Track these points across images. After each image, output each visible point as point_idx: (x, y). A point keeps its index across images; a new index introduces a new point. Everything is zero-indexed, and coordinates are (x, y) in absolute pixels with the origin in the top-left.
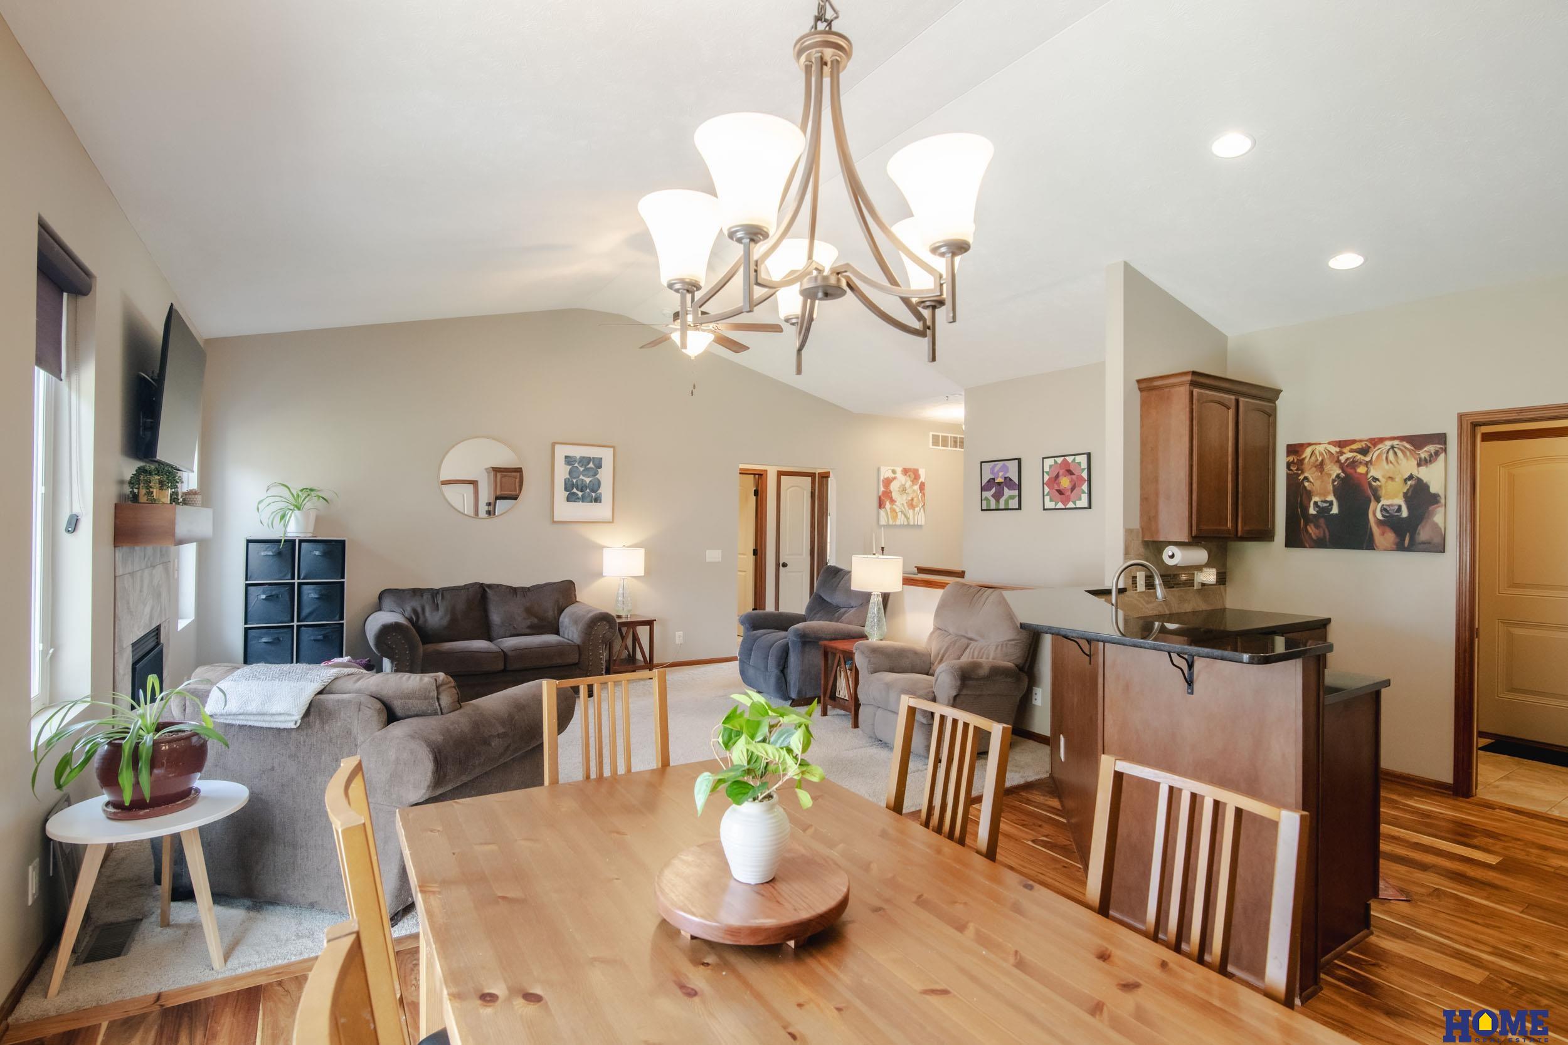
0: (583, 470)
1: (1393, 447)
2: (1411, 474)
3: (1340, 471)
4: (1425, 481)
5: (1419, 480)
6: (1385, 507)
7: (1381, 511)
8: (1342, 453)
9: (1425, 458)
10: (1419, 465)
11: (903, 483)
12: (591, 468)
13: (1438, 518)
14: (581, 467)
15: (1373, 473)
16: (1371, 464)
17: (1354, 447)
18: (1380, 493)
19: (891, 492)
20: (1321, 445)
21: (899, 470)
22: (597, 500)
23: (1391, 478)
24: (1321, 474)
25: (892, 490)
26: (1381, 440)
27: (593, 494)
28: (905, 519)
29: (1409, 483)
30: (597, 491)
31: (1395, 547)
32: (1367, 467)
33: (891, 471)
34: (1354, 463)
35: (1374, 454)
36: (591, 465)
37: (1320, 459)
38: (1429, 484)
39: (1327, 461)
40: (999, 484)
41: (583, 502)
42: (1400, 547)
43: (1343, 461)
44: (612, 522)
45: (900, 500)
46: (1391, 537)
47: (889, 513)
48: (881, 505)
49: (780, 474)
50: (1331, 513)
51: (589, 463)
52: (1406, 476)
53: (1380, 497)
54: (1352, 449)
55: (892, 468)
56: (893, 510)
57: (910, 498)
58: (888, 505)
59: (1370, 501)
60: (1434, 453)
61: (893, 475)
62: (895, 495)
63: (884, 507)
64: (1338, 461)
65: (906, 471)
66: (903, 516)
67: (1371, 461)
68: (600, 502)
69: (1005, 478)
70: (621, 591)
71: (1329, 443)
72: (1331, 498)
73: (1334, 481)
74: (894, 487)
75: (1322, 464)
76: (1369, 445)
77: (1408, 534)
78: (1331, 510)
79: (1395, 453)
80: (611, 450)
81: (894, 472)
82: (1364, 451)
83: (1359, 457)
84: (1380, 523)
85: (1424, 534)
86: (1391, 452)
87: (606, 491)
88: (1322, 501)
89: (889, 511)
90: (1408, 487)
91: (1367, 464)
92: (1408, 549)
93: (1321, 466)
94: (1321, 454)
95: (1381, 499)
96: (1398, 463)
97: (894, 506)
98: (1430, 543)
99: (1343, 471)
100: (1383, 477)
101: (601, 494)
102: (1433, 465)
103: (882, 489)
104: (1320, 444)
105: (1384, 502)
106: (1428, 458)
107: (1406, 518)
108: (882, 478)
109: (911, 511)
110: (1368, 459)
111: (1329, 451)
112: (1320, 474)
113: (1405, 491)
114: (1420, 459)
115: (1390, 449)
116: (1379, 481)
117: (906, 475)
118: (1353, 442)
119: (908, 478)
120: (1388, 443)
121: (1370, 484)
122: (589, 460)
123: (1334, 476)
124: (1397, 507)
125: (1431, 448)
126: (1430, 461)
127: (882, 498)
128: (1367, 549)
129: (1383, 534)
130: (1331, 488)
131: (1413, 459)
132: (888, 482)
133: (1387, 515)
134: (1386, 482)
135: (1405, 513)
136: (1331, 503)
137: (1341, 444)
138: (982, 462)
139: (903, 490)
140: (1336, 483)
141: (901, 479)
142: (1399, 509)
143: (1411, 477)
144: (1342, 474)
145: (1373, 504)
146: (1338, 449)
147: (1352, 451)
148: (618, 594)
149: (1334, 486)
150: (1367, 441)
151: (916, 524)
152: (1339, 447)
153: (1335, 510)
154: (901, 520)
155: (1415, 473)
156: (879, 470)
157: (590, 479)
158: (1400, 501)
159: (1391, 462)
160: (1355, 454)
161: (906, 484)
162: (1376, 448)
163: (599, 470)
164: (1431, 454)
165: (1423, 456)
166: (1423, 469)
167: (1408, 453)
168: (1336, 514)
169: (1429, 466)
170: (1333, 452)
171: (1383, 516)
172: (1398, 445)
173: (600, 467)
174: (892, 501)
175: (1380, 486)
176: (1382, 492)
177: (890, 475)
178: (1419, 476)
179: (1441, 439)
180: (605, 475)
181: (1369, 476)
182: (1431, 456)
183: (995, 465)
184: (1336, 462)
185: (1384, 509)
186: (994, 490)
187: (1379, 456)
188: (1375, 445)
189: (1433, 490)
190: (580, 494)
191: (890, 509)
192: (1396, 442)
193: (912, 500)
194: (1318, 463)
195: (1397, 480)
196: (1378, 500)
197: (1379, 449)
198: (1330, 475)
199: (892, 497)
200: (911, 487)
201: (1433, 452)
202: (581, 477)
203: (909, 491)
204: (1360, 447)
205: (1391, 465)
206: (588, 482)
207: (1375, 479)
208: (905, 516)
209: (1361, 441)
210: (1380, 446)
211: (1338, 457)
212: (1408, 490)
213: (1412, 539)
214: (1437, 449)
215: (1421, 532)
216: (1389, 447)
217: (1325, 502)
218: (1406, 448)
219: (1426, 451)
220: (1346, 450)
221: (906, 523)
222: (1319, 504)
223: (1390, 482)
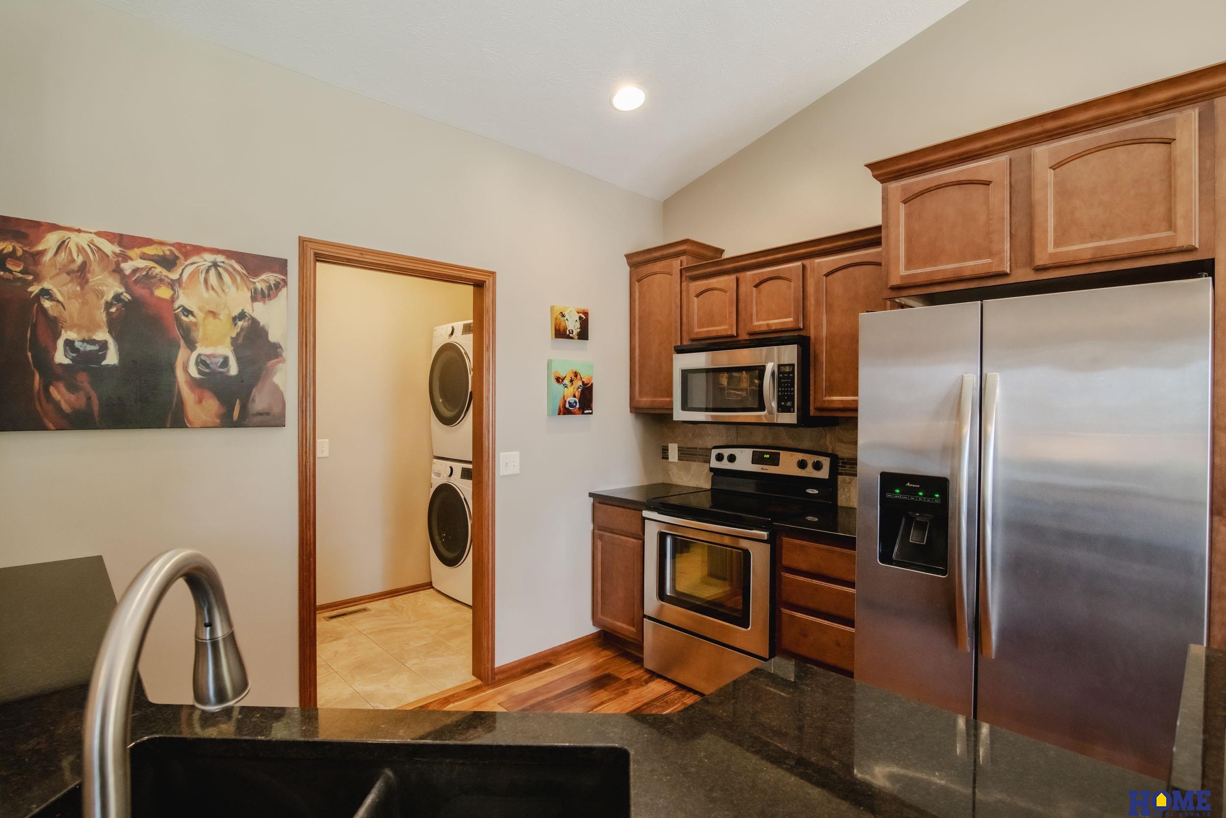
1: (215, 265)
2: (243, 310)
3: (121, 290)
4: (262, 324)
5: (254, 322)
6: (203, 358)
7: (197, 364)
8: (126, 258)
9: (262, 289)
10: (254, 299)
13: (278, 379)
15: (183, 300)
16: (180, 286)
17: (150, 250)
18: (194, 334)
20: (82, 234)
23: (213, 314)
24: (82, 288)
26: (198, 250)
29: (240, 323)
31: (218, 421)
32: (173, 289)
34: (148, 279)
35: (186, 270)
37: (79, 260)
38: (266, 328)
39: (95, 267)
42: (227, 421)
43: (128, 272)
46: (212, 405)
50: (104, 363)
52: (236, 312)
53: (196, 342)
54: (144, 254)
59: (179, 347)
60: (275, 285)
64: (118, 270)
67: (179, 281)
71: (99, 234)
72: (103, 335)
73: (108, 305)
75: (84, 268)
76: (177, 253)
77: (238, 402)
78: (104, 357)
79: (219, 275)
82: (168, 262)
83: (159, 270)
84: (195, 384)
85: (260, 401)
86: (212, 272)
88: (83, 341)
90: (238, 330)
91: (172, 284)
92: (239, 424)
93: (81, 273)
94: (80, 250)
95: (197, 345)
96: (223, 291)
98: (268, 414)
99: (128, 290)
100: (200, 309)
102: (272, 302)
104: (79, 231)
105: (201, 349)
106: (266, 292)
107: (235, 376)
110: (174, 276)
111: (99, 249)
112: (78, 288)
113: (234, 335)
114: (256, 289)
115: (209, 267)
116: (193, 315)
118: (149, 242)
120: (209, 258)
121: (177, 318)
123: (109, 297)
124: (221, 360)
125: (271, 277)
126: (269, 295)
128: (172, 427)
129: (200, 401)
130: (102, 317)
131: (246, 289)
133: (207, 371)
134: (205, 318)
135: (233, 369)
136: (104, 345)
137: (126, 242)
140: (113, 310)
142: (225, 362)
143: (242, 316)
144: (125, 294)
145: (183, 353)
146: (117, 249)
147: (144, 257)
149: (109, 314)
150: (173, 245)
152: (120, 245)
153: (112, 358)
155: (248, 310)
158: (226, 350)
159: (213, 288)
160: (151, 264)
162: (189, 261)
164: (270, 286)
165: (259, 286)
166: (258, 305)
167: (238, 278)
168: (114, 366)
169: (267, 302)
170: (109, 253)
171: (200, 372)
172: (223, 262)
175: (196, 324)
176: (199, 334)
178: (254, 315)
179: (280, 265)
181: (176, 305)
182: (270, 288)
184: (114, 271)
185: (201, 362)
187: (192, 275)
188: (187, 255)
189: (273, 337)
192: (220, 258)
194: (75, 266)
195: (221, 317)
196: (191, 345)
197: (192, 264)
198: (100, 294)
201: (272, 283)
204: (161, 253)
205: (212, 292)
207: (188, 312)
209: (161, 243)
210: (195, 259)
211: (118, 264)
212: (238, 334)
213: (244, 407)
214: (278, 280)
215: (257, 399)
216: (211, 264)
217: (92, 342)
218: (235, 269)
219: (263, 280)
220: (134, 253)
222: (78, 345)
223: (211, 319)
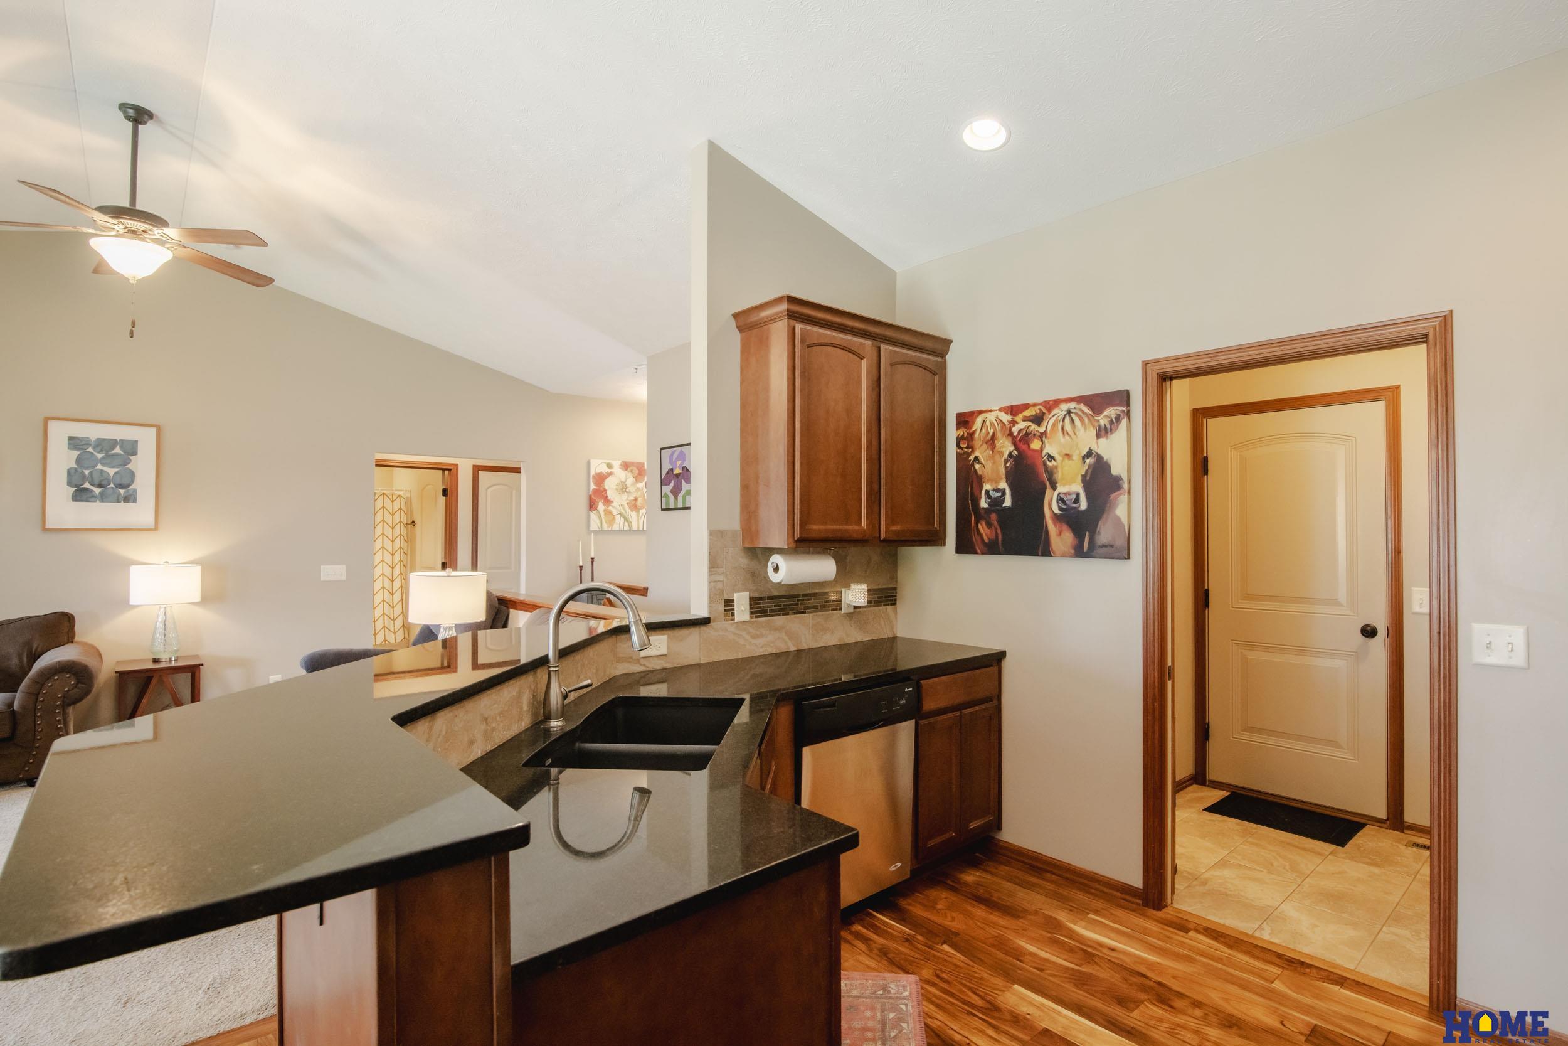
0: (103, 458)
1: (1069, 412)
2: (1090, 448)
3: (1012, 448)
4: (1105, 459)
5: (1099, 457)
6: (1061, 496)
7: (1058, 502)
8: (1014, 423)
9: (1105, 425)
10: (1098, 436)
11: (623, 480)
12: (118, 455)
13: (1121, 511)
14: (100, 452)
15: (1049, 449)
16: (1046, 437)
17: (1028, 413)
18: (1055, 476)
19: (605, 491)
20: (992, 413)
21: (617, 464)
22: (130, 498)
23: (1068, 455)
24: (993, 452)
25: (607, 488)
26: (1057, 403)
27: (122, 491)
28: (626, 524)
29: (1088, 461)
30: (129, 485)
31: (1073, 552)
32: (1042, 441)
33: (605, 465)
34: (1026, 437)
35: (1049, 422)
36: (118, 450)
37: (991, 432)
38: (1109, 462)
39: (999, 435)
40: (677, 475)
41: (102, 500)
42: (1079, 552)
43: (1015, 434)
44: (156, 528)
45: (619, 501)
46: (1068, 537)
47: (603, 516)
48: (592, 506)
49: (477, 469)
50: (1004, 505)
51: (113, 448)
52: (1084, 452)
53: (1057, 483)
54: (1025, 417)
55: (607, 461)
56: (608, 513)
57: (633, 498)
58: (601, 506)
59: (1045, 489)
60: (1116, 418)
61: (609, 471)
62: (610, 495)
63: (596, 509)
64: (1011, 434)
65: (626, 466)
66: (622, 519)
67: (1045, 433)
68: (135, 501)
69: (683, 468)
70: (160, 625)
71: (1000, 410)
72: (1003, 485)
73: (1006, 461)
74: (610, 484)
75: (993, 438)
76: (1044, 410)
77: (1087, 534)
78: (1003, 501)
79: (1072, 420)
80: (154, 431)
81: (609, 466)
82: (1038, 420)
83: (1033, 427)
84: (1057, 518)
85: (1105, 533)
86: (1067, 419)
87: (144, 484)
88: (994, 490)
89: (602, 513)
90: (1087, 468)
91: (1042, 436)
92: (1088, 555)
93: (991, 442)
94: (992, 424)
95: (1058, 485)
96: (1075, 434)
97: (610, 508)
98: (1111, 546)
99: (1017, 448)
100: (1059, 454)
101: (135, 491)
102: (1114, 435)
103: (593, 486)
104: (991, 411)
105: (1061, 489)
106: (1108, 427)
107: (1085, 511)
108: (592, 473)
109: (634, 514)
110: (1042, 430)
111: (1001, 420)
112: (991, 452)
113: (1083, 473)
114: (1100, 426)
115: (1065, 415)
116: (1054, 460)
117: (626, 470)
118: (1026, 407)
119: (630, 474)
120: (1064, 407)
121: (1045, 464)
122: (114, 443)
123: (1006, 455)
124: (1074, 496)
125: (1111, 412)
126: (1111, 429)
127: (593, 497)
128: (1042, 555)
129: (1060, 534)
130: (1002, 471)
131: (1092, 428)
132: (601, 478)
133: (1064, 507)
134: (1062, 461)
135: (1083, 505)
136: (1004, 492)
137: (1013, 410)
138: (661, 449)
139: (623, 488)
140: (1008, 465)
141: (620, 474)
142: (1077, 500)
143: (1089, 454)
144: (1015, 451)
145: (1049, 491)
146: (1009, 418)
147: (1025, 419)
148: (156, 629)
149: (1006, 468)
150: (1041, 404)
151: (641, 529)
152: (1012, 414)
153: (1008, 502)
154: (619, 524)
155: (1094, 448)
156: (589, 463)
157: (116, 470)
158: (1077, 487)
159: (1068, 433)
160: (1029, 423)
161: (626, 481)
162: (1052, 414)
163: (131, 457)
164: (1112, 420)
165: (1102, 423)
166: (1102, 440)
167: (1086, 420)
168: (1009, 508)
169: (1109, 436)
170: (1005, 421)
171: (1060, 509)
172: (1074, 408)
173: (135, 453)
174: (607, 501)
175: (1056, 467)
176: (1058, 476)
177: (604, 469)
178: (1100, 452)
179: (1123, 398)
180: (143, 466)
181: (1044, 453)
182: (1111, 422)
183: (673, 453)
184: (1009, 435)
185: (1061, 500)
186: (672, 484)
187: (1054, 425)
188: (1050, 410)
189: (1115, 471)
190: (97, 491)
191: (605, 510)
192: (1073, 405)
193: (636, 500)
194: (989, 437)
195: (1074, 458)
196: (1054, 488)
197: (1054, 415)
198: (1001, 453)
199: (607, 497)
200: (633, 484)
201: (1113, 416)
202: (99, 467)
203: (631, 489)
204: (1034, 413)
205: (1067, 437)
206: (112, 475)
207: (1051, 458)
208: (626, 519)
209: (1034, 405)
210: (1055, 411)
211: (1010, 430)
212: (1087, 471)
213: (1092, 541)
214: (1118, 413)
215: (1102, 532)
216: (1066, 412)
217: (997, 490)
218: (1083, 412)
219: (1106, 416)
220: (1018, 418)
221: (626, 528)
222: (991, 493)
223: (1066, 461)
